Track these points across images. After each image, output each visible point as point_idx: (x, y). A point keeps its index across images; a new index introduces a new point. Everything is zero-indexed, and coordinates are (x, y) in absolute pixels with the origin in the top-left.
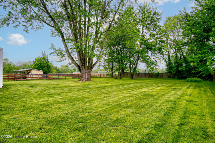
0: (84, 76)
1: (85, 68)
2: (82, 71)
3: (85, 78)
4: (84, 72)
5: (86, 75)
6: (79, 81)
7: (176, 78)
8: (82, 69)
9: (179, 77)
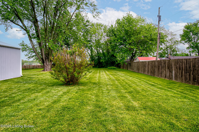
0: (47, 67)
1: (48, 61)
2: (45, 63)
3: (49, 68)
4: (47, 64)
5: (48, 66)
6: (42, 71)
7: (98, 67)
8: (45, 61)
9: (99, 66)
